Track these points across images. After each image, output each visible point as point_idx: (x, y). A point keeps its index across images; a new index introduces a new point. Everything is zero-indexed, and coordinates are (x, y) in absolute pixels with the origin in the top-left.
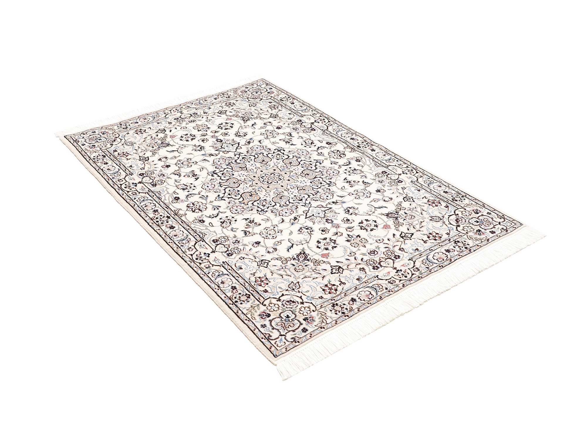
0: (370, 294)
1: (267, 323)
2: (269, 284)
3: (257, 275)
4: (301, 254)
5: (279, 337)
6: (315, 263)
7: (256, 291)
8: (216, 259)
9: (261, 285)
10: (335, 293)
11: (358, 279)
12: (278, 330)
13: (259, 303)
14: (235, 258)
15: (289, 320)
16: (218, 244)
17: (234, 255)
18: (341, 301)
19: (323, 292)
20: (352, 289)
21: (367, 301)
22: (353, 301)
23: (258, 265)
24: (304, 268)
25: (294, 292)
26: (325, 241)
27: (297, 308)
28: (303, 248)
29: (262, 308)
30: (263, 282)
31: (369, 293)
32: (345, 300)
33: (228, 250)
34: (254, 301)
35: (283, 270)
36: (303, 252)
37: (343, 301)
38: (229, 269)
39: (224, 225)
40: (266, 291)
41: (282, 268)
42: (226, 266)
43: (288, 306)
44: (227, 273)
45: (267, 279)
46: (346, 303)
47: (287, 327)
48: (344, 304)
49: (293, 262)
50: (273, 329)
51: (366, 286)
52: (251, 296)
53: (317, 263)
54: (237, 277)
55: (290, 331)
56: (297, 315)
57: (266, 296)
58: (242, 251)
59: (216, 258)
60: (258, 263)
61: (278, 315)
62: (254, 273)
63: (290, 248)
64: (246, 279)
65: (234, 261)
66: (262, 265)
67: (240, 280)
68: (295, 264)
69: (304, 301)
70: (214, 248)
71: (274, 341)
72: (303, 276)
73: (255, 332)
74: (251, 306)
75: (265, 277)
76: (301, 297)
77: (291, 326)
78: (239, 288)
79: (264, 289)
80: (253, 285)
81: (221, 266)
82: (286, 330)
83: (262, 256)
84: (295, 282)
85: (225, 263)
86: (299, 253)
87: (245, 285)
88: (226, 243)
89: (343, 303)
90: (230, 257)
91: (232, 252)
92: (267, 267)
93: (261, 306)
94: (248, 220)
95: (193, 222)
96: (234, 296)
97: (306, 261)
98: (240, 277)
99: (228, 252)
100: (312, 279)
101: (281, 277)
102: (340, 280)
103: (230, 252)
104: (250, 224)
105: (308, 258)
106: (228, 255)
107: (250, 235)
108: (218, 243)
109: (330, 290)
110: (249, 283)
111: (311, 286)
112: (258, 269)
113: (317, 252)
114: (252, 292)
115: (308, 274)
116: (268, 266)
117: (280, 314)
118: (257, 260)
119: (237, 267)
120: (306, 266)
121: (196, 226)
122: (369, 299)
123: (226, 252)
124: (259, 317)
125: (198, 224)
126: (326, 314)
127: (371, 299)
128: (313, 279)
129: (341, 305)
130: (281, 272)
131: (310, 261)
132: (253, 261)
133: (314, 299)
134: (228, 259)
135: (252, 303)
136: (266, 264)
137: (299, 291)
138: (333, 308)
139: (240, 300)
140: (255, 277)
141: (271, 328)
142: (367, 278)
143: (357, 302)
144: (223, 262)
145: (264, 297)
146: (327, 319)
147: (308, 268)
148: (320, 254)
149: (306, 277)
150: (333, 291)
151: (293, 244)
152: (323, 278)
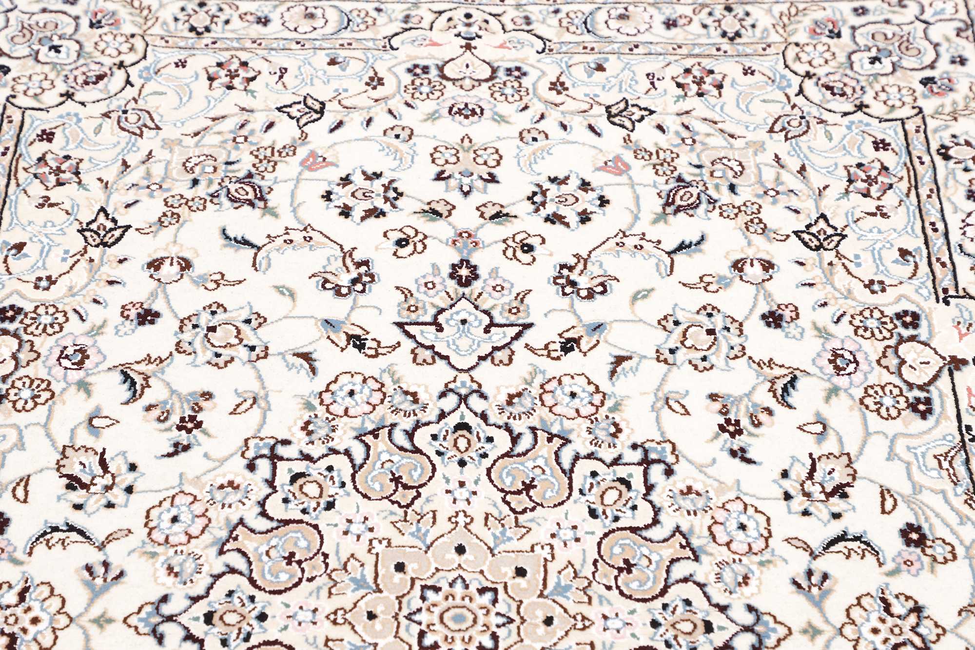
0: (610, 18)
1: (943, 65)
2: (854, 162)
3: (870, 205)
4: (680, 206)
6: (669, 160)
7: (910, 158)
8: (964, 331)
9: (885, 168)
10: (697, 65)
11: (600, 68)
12: (927, 38)
13: (929, 120)
14: (898, 300)
15: (879, 50)
16: (921, 388)
17: (890, 311)
18: (704, 40)
19: (726, 83)
20: (646, 51)
21: (640, 6)
22: (676, 23)
23: (844, 237)
25: (806, 109)
26: (563, 211)
27: (832, 71)
28: (655, 221)
29: (929, 105)
30: (869, 177)
32: (691, 37)
33: (901, 340)
34: (936, 131)
35: (779, 188)
36: (669, 210)
37: (699, 36)
38: (944, 265)
39: (840, 477)
40: (880, 145)
41: (776, 192)
42: (946, 281)
43: (853, 83)
44: (958, 258)
45: (850, 181)
46: (695, 27)
47: (897, 38)
48: (705, 26)
49: (725, 197)
50: (936, 45)
51: (600, 40)
52: (934, 146)
54: (936, 230)
56: (845, 54)
57: (891, 132)
58: (851, 313)
59: (961, 336)
60: (837, 246)
61: (898, 73)
62: (874, 215)
64: (913, 208)
65: (907, 289)
66: (830, 231)
67: (933, 215)
68: (725, 190)
69: (800, 79)
70: (944, 382)
71: (958, 16)
72: (738, 143)
74: (955, 119)
75: (851, 188)
76: (801, 91)
77: (885, 35)
79: (882, 154)
80: (906, 179)
81: (961, 293)
83: (803, 263)
84: (779, 136)
85: (942, 296)
86: (681, 215)
87: (931, 190)
88: (886, 377)
89: (704, 31)
90: (912, 308)
91: (890, 326)
92: (823, 216)
93: (927, 111)
94: (737, 443)
95: (960, 551)
97: (688, 178)
98: (927, 225)
99: (906, 333)
100: (720, 126)
101: (806, 168)
102: (650, 89)
103: (901, 330)
104: (745, 423)
105: (673, 184)
106: (915, 320)
107: (778, 371)
108: (917, 393)
109: (701, 78)
110: (912, 195)
111: (744, 108)
112: (852, 224)
114: (926, 159)
115: (718, 141)
116: (815, 216)
117: (892, 73)
118: (829, 256)
119: (913, 264)
120: (699, 167)
121: (953, 520)
123: (912, 338)
124: (955, 87)
125: (941, 531)
126: (774, 26)
127: (624, 5)
128: (715, 123)
129: (715, 29)
130: (791, 181)
131: (676, 174)
132: (844, 261)
133: (770, 75)
134: (926, 305)
135: (947, 127)
136: (814, 230)
137: (792, 108)
138: (743, 31)
140: (880, 203)
141: (942, 50)
144: (947, 303)
147: (703, 157)
148: (624, 179)
149: (732, 136)
150: (696, 72)
151: (669, 253)
152: (687, 112)
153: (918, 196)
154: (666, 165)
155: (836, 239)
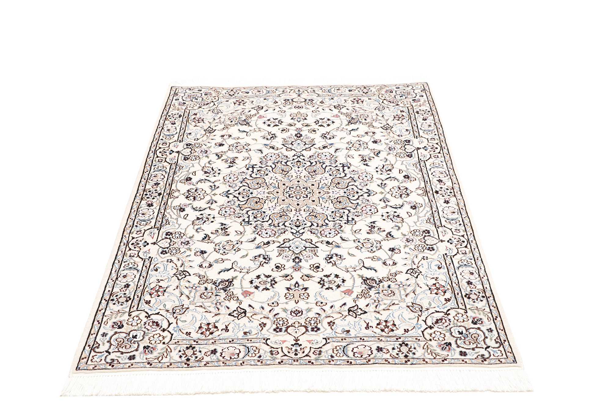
0: (238, 354)
1: (111, 333)
2: (160, 297)
3: (161, 283)
4: (227, 282)
5: (103, 352)
6: (227, 297)
7: (140, 298)
8: (147, 251)
9: (151, 295)
10: (207, 335)
11: (245, 333)
13: (128, 311)
14: (165, 258)
15: (131, 341)
16: (167, 238)
17: (168, 255)
18: (201, 346)
19: (198, 329)
20: (227, 340)
21: (225, 360)
22: (212, 353)
23: (174, 274)
24: (212, 296)
25: (171, 316)
26: (265, 279)
27: (153, 332)
28: (236, 277)
29: (124, 317)
30: (157, 293)
31: (238, 352)
32: (207, 347)
33: (168, 248)
34: (127, 307)
35: (190, 289)
36: (231, 280)
37: (203, 348)
38: (146, 267)
39: (197, 222)
40: (148, 302)
41: (192, 288)
42: (147, 262)
43: (147, 327)
44: (140, 269)
45: (165, 291)
46: (204, 351)
47: (122, 346)
48: (200, 352)
49: (209, 286)
50: (109, 342)
51: (244, 344)
52: (130, 302)
53: (230, 297)
54: (143, 277)
55: (119, 351)
56: (145, 339)
57: (143, 307)
58: (179, 254)
59: (149, 250)
60: (177, 272)
61: (129, 331)
62: (162, 280)
63: (224, 271)
64: (147, 282)
65: (160, 261)
66: (178, 276)
67: (142, 281)
68: (209, 288)
69: (168, 330)
70: (159, 240)
71: (94, 354)
72: (200, 304)
73: (91, 336)
74: (119, 310)
75: (165, 289)
76: (170, 324)
77: (126, 348)
78: (131, 289)
79: (149, 299)
80: (146, 291)
81: (144, 260)
82: (117, 349)
83: (191, 267)
84: (185, 306)
85: (150, 259)
86: (226, 279)
87: (139, 288)
88: (176, 240)
89: (201, 350)
90: (162, 255)
91: (170, 251)
92: (179, 280)
93: (126, 314)
94: (223, 227)
95: (173, 207)
96: (118, 294)
97: (222, 291)
98: (145, 278)
100: (205, 310)
101: (180, 295)
102: (228, 325)
103: (168, 250)
104: (220, 230)
105: (228, 289)
106: (163, 252)
107: (206, 241)
108: (169, 237)
109: (206, 331)
110: (145, 286)
111: (194, 318)
112: (170, 277)
113: (244, 286)
114: (136, 297)
115: (207, 305)
116: (182, 280)
117: (132, 331)
118: (181, 269)
119: (155, 267)
120: (217, 295)
121: (171, 213)
122: (229, 359)
123: (165, 248)
124: (112, 324)
125: (175, 211)
126: (171, 352)
127: (231, 360)
128: (206, 312)
129: (196, 351)
130: (186, 292)
131: (226, 292)
132: (176, 268)
133: (180, 332)
134: (157, 256)
135: (122, 308)
136: (184, 276)
137: (177, 317)
138: (185, 350)
139: (117, 300)
140: (157, 284)
141: (108, 340)
142: (255, 336)
143: (215, 356)
144: (150, 257)
145: (139, 307)
146: (166, 357)
147: (214, 299)
148: (244, 290)
149: (201, 306)
150: (208, 333)
151: (233, 268)
152: (216, 315)
153: (144, 287)
154: (229, 295)
155: (177, 274)
